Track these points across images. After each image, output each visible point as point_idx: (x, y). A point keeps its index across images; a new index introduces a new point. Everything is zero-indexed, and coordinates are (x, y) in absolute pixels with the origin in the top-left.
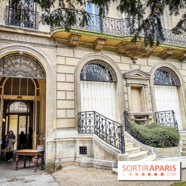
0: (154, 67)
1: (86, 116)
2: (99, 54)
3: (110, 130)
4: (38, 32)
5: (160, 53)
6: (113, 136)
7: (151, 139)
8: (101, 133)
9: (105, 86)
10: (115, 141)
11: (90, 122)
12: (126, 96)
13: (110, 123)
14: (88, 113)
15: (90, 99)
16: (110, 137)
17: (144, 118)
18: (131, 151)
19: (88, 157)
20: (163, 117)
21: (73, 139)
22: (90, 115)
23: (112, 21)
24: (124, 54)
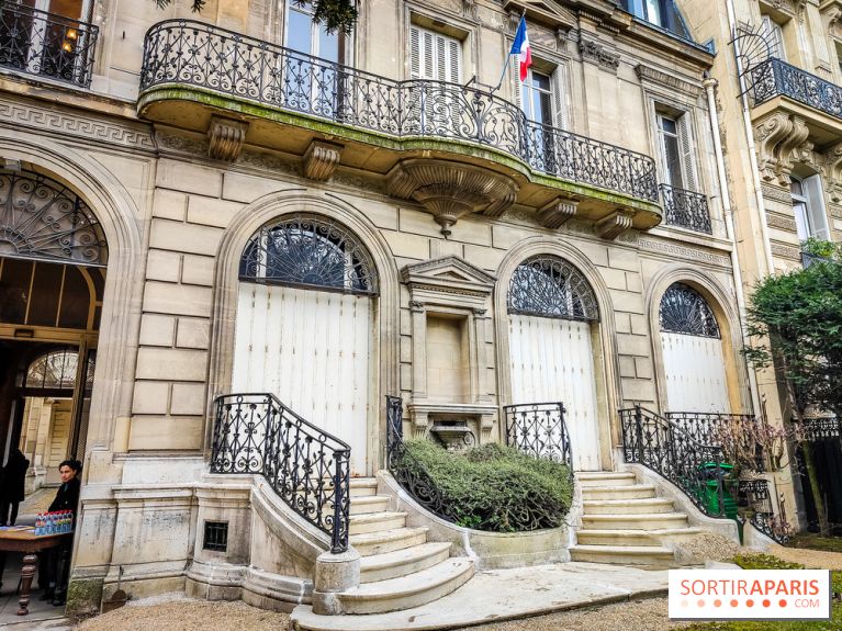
0: (513, 254)
1: (239, 411)
2: (322, 193)
3: (308, 465)
4: (86, 96)
5: (538, 208)
6: (315, 485)
7: (467, 500)
8: (280, 474)
9: (336, 308)
10: (320, 506)
11: (250, 430)
12: (406, 345)
13: (310, 439)
14: (246, 399)
15: (273, 350)
16: (306, 490)
17: (464, 423)
18: (384, 542)
19: (229, 560)
20: (528, 425)
21: (187, 493)
22: (253, 406)
23: (389, 88)
24: (411, 203)
